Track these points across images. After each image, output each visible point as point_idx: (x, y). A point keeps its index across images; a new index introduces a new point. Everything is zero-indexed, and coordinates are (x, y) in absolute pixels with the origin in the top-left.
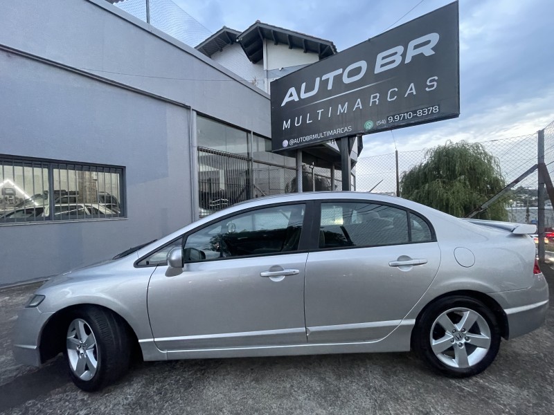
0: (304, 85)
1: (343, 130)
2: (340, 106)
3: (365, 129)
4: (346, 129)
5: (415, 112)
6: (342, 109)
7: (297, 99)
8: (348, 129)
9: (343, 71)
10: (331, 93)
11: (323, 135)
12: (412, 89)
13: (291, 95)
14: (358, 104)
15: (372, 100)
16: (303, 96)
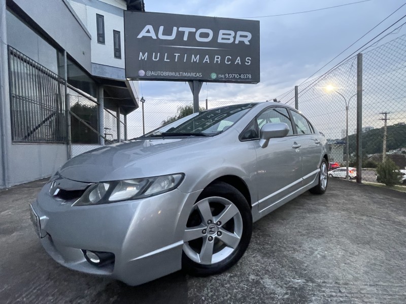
0: (161, 28)
1: (196, 75)
2: (193, 56)
3: (211, 78)
4: (198, 75)
5: (240, 75)
6: (195, 59)
7: (154, 37)
8: (199, 75)
9: (196, 31)
10: (185, 43)
11: (180, 74)
12: (238, 61)
13: (148, 31)
14: (207, 59)
15: (216, 59)
16: (161, 37)
